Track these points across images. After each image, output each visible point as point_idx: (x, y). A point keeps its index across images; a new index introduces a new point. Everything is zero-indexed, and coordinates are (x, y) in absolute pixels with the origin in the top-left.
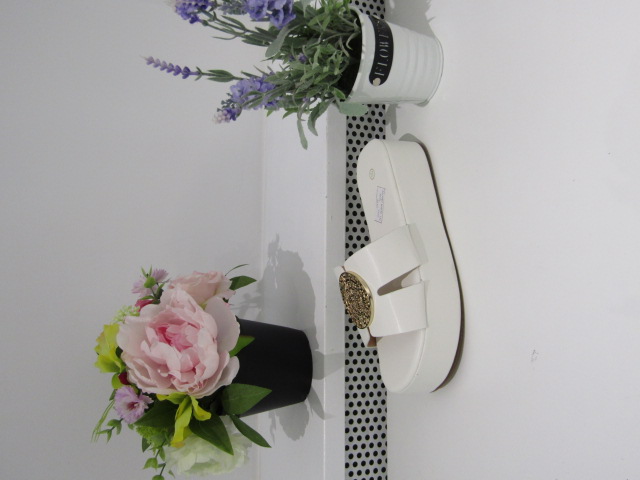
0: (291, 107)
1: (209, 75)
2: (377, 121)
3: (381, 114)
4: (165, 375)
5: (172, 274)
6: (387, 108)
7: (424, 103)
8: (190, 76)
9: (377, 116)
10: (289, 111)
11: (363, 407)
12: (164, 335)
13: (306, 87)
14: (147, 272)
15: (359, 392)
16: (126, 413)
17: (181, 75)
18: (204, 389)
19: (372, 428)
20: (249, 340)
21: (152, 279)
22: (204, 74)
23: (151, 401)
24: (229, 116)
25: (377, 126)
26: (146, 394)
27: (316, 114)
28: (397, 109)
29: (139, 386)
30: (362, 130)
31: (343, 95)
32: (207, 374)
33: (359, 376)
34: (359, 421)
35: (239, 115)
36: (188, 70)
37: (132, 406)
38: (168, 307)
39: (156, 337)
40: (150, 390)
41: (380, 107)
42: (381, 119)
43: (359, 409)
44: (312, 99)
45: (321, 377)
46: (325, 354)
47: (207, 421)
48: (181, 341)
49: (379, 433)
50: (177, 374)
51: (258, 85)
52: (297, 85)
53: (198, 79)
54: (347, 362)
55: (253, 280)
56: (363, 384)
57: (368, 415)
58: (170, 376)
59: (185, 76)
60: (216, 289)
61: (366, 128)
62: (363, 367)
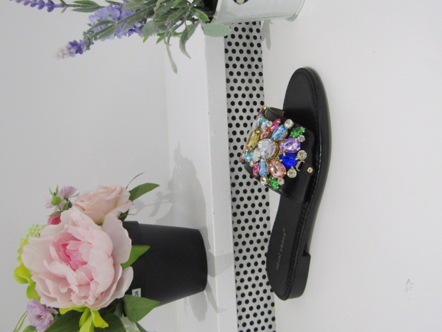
0: (161, 32)
1: (74, 6)
2: (255, 38)
3: (258, 31)
4: (64, 290)
5: (80, 190)
6: (262, 24)
7: (293, 18)
8: (55, 9)
9: (255, 33)
10: (162, 36)
11: (254, 296)
12: (65, 253)
13: (165, 11)
14: (54, 191)
15: (250, 284)
16: (36, 323)
17: (46, 8)
18: (102, 301)
19: (262, 314)
20: (143, 249)
21: (58, 198)
22: (68, 6)
23: (56, 313)
24: (73, 50)
25: (255, 42)
26: (49, 307)
27: (185, 36)
28: (270, 25)
29: (43, 301)
30: (241, 47)
31: (206, 16)
32: (102, 288)
33: (249, 270)
34: (251, 308)
35: (88, 48)
36: (52, 3)
37: (39, 317)
38: (66, 226)
39: (57, 256)
40: (52, 305)
41: (257, 23)
42: (258, 35)
43: (250, 299)
44: (180, 22)
45: (213, 276)
46: (215, 256)
47: (106, 328)
48: (78, 258)
49: (270, 317)
50: (75, 289)
51: (118, 13)
52: (155, 9)
53: (63, 11)
54: (237, 259)
55: (156, 186)
56: (253, 276)
57: (258, 302)
58: (70, 291)
59: (50, 10)
60: (116, 202)
61: (245, 45)
62: (252, 262)
